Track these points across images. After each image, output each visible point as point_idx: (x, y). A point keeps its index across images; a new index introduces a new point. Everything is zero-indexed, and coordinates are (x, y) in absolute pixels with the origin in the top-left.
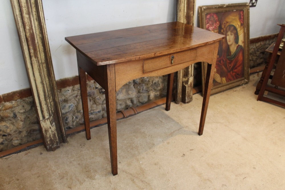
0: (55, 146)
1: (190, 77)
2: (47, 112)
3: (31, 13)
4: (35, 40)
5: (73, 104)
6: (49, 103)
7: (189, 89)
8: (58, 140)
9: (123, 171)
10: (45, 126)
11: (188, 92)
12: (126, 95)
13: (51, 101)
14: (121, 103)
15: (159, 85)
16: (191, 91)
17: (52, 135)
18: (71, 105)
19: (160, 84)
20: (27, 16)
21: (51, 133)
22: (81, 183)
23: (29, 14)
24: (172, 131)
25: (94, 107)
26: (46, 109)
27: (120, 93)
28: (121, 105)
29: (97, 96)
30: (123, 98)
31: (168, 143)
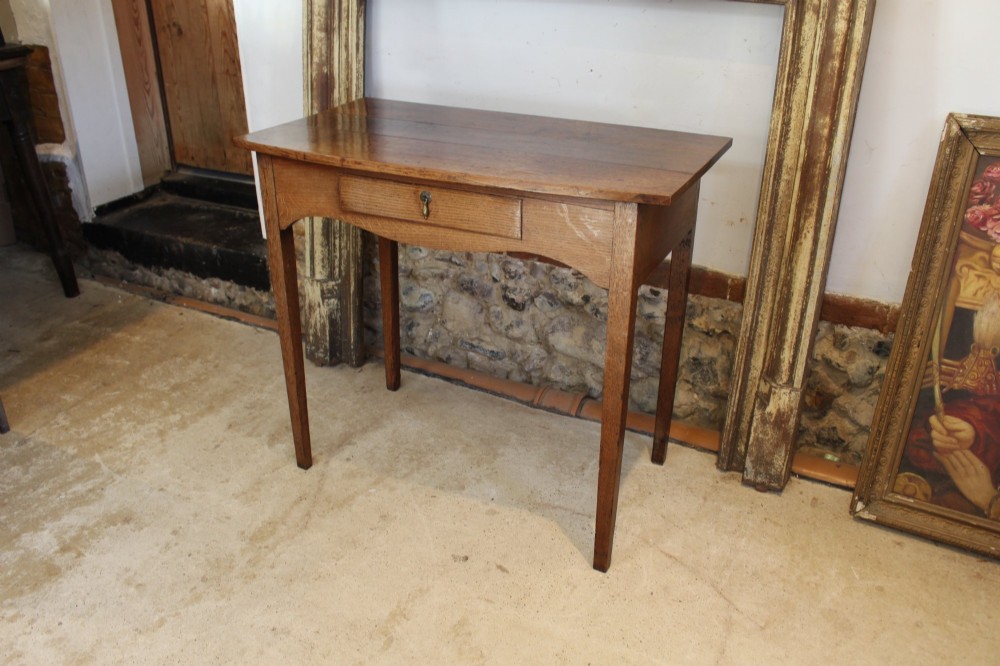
0: (321, 355)
1: (782, 387)
2: (321, 264)
3: (337, 30)
4: (332, 91)
5: (433, 295)
6: (337, 246)
7: (765, 433)
8: (328, 345)
9: (323, 475)
10: (311, 294)
11: (757, 439)
12: (580, 347)
13: (343, 244)
14: (564, 364)
15: (716, 376)
16: (777, 446)
17: (319, 325)
18: (428, 295)
19: (719, 373)
20: (323, 35)
21: (318, 317)
22: (250, 435)
23: (328, 30)
24: (556, 503)
25: (485, 334)
26: (321, 257)
27: (563, 330)
28: (562, 369)
29: (497, 306)
30: (569, 351)
31: (492, 512)
